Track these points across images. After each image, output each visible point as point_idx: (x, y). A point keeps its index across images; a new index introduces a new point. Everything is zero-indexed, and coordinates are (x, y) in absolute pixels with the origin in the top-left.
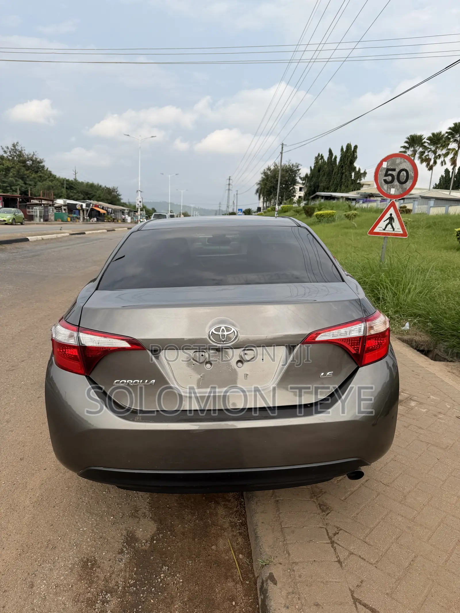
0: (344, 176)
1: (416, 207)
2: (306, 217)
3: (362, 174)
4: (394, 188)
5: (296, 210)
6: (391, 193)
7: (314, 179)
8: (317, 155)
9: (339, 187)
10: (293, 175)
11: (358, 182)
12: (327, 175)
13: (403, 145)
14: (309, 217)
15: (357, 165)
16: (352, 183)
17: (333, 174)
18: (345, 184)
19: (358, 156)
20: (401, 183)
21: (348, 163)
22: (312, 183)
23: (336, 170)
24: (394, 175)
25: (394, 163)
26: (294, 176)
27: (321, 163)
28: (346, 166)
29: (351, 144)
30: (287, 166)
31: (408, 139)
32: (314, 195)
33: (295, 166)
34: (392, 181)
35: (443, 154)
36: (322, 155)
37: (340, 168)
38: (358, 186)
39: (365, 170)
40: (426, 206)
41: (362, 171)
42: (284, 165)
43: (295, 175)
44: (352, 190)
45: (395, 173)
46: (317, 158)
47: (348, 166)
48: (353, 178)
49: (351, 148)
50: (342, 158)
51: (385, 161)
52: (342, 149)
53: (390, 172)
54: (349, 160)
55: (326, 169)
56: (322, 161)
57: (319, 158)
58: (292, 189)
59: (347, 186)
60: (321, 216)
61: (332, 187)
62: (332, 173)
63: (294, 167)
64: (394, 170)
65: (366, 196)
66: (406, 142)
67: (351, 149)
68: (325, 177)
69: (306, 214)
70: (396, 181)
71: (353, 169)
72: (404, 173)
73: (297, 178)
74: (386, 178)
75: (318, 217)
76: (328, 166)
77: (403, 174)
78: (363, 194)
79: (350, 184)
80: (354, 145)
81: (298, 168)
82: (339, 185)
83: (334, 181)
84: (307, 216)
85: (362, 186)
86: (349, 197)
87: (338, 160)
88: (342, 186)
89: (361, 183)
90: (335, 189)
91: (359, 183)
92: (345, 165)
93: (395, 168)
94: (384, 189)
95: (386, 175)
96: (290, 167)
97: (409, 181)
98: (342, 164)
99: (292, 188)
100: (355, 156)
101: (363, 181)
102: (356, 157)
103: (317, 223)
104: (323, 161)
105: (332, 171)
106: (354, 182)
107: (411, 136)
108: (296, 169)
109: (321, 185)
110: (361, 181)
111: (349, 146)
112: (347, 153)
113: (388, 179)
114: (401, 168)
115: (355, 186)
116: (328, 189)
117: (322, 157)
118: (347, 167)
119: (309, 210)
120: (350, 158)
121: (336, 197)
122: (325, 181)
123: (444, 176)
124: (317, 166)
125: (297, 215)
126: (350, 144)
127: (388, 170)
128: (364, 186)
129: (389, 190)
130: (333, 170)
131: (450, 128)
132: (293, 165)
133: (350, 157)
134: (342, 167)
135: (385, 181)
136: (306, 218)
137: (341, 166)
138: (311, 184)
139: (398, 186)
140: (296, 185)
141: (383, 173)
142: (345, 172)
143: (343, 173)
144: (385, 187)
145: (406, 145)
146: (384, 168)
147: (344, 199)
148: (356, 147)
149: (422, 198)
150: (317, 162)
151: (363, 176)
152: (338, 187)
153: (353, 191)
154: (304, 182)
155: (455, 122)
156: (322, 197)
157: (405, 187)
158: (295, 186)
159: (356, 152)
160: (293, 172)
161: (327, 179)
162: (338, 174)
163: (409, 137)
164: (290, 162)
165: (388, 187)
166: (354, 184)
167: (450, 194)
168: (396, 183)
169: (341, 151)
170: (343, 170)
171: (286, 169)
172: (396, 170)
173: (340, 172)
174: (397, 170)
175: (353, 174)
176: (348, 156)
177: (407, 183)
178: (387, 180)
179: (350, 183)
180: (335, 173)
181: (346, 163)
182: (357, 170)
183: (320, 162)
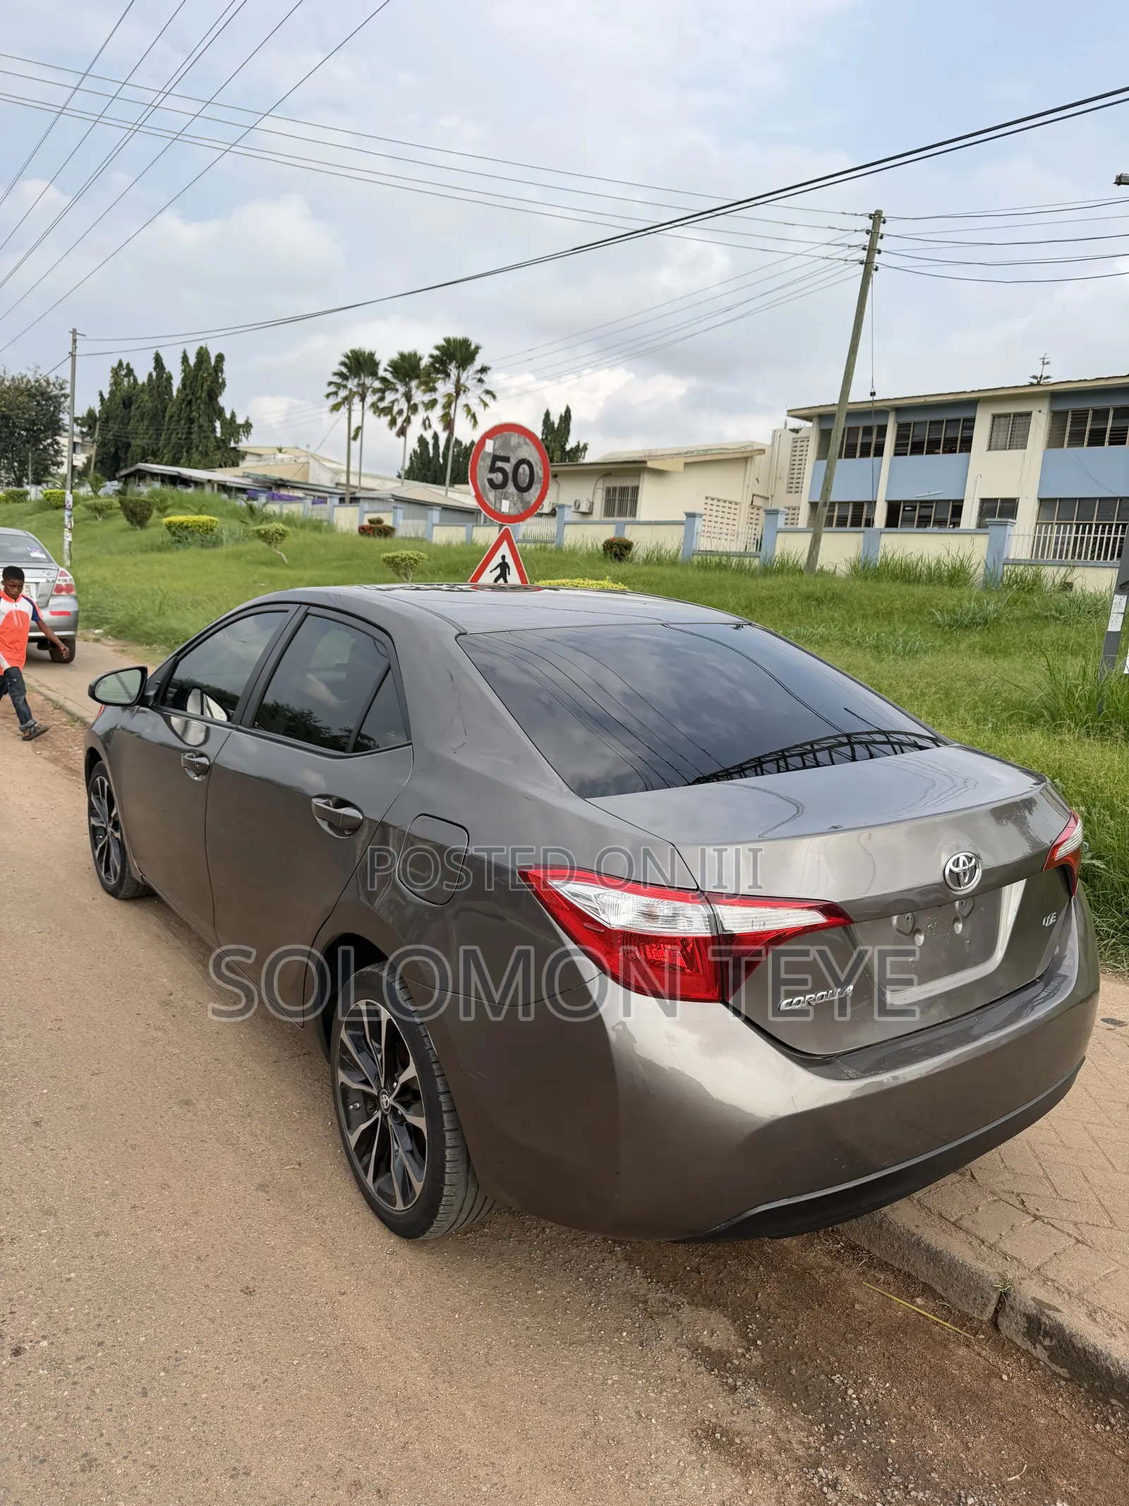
0: (195, 428)
1: (401, 521)
2: (131, 526)
3: (240, 426)
4: (506, 498)
5: (95, 504)
6: (502, 510)
7: (114, 427)
8: (115, 365)
9: (185, 454)
10: (52, 409)
11: (232, 445)
12: (151, 419)
13: (335, 371)
14: (138, 528)
15: (226, 401)
16: (218, 448)
17: (167, 419)
18: (200, 448)
19: (227, 382)
20: (522, 490)
21: (204, 395)
22: (110, 436)
23: (171, 409)
24: (508, 470)
25: (506, 445)
26: (54, 412)
27: (129, 387)
28: (199, 401)
29: (209, 350)
30: (29, 381)
31: (347, 357)
32: (132, 469)
33: (54, 384)
34: (504, 485)
35: (423, 403)
36: (128, 365)
37: (183, 406)
38: (232, 454)
39: (248, 418)
40: (422, 522)
41: (240, 420)
42: (22, 378)
43: (55, 407)
44: (218, 463)
45: (508, 467)
46: (115, 373)
47: (205, 403)
48: (219, 434)
49: (210, 358)
50: (188, 382)
51: (490, 438)
52: (185, 359)
53: (499, 464)
54: (205, 387)
55: (147, 404)
56: (129, 381)
57: (123, 372)
58: (51, 445)
59: (207, 454)
60: (182, 527)
61: (165, 451)
62: (164, 417)
63: (52, 387)
64: (507, 460)
65: (269, 485)
66: (343, 364)
67: (210, 364)
68: (146, 423)
69: (128, 520)
70: (510, 483)
71: (218, 412)
72: (525, 466)
73: (61, 416)
74: (493, 476)
75: (173, 529)
76: (150, 396)
77: (524, 469)
78: (260, 478)
79: (212, 449)
80: (217, 354)
81: (63, 392)
82: (185, 449)
83: (170, 438)
84: (132, 523)
85: (244, 458)
86: (228, 484)
87: (176, 383)
88: (194, 450)
89: (241, 449)
90: (174, 457)
91: (234, 449)
92: (197, 399)
93: (508, 455)
94: (489, 500)
95: (493, 469)
96: (40, 385)
97: (534, 486)
98: (189, 398)
99: (49, 441)
100: (220, 380)
101: (244, 444)
102: (223, 385)
103: (174, 546)
104: (132, 381)
105: (164, 412)
106: (222, 444)
107: (352, 352)
108: (56, 392)
109: (136, 442)
110: (240, 444)
111: (202, 354)
112: (200, 369)
113: (497, 478)
114: (521, 458)
115: (226, 455)
116: (154, 454)
117: (130, 372)
118: (202, 406)
119: (138, 509)
120: (208, 383)
121: (193, 479)
122: (147, 434)
123: (419, 451)
124: (118, 393)
125: (96, 518)
126: (206, 348)
127: (496, 458)
128: (248, 457)
129: (498, 502)
130: (166, 409)
131: (437, 348)
132: (48, 382)
133: (206, 381)
134: (190, 403)
135: (490, 481)
136: (131, 529)
137: (187, 400)
138: (105, 439)
139: (515, 496)
140: (60, 435)
141: (486, 465)
142: (199, 418)
143: (191, 421)
144: (491, 495)
145: (345, 370)
146: (489, 454)
147: (216, 486)
148: (220, 358)
149: (396, 500)
150: (116, 383)
151: (243, 432)
152: (181, 452)
153: (220, 466)
154: (85, 430)
155: (447, 335)
156: (154, 475)
157: (529, 499)
158: (58, 438)
159: (222, 371)
160: (50, 398)
161: (151, 432)
162: (178, 421)
163: (350, 354)
164: (40, 371)
165: (496, 496)
166: (223, 450)
167: (446, 494)
168: (511, 488)
169: (183, 363)
170: (191, 411)
171: (29, 390)
172: (511, 460)
173: (184, 415)
174: (513, 461)
175: (218, 424)
176: (202, 378)
177: (532, 491)
178: (495, 480)
179: (211, 446)
180: (171, 417)
181: (199, 394)
182: (228, 416)
183: (126, 384)
